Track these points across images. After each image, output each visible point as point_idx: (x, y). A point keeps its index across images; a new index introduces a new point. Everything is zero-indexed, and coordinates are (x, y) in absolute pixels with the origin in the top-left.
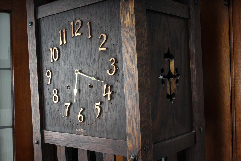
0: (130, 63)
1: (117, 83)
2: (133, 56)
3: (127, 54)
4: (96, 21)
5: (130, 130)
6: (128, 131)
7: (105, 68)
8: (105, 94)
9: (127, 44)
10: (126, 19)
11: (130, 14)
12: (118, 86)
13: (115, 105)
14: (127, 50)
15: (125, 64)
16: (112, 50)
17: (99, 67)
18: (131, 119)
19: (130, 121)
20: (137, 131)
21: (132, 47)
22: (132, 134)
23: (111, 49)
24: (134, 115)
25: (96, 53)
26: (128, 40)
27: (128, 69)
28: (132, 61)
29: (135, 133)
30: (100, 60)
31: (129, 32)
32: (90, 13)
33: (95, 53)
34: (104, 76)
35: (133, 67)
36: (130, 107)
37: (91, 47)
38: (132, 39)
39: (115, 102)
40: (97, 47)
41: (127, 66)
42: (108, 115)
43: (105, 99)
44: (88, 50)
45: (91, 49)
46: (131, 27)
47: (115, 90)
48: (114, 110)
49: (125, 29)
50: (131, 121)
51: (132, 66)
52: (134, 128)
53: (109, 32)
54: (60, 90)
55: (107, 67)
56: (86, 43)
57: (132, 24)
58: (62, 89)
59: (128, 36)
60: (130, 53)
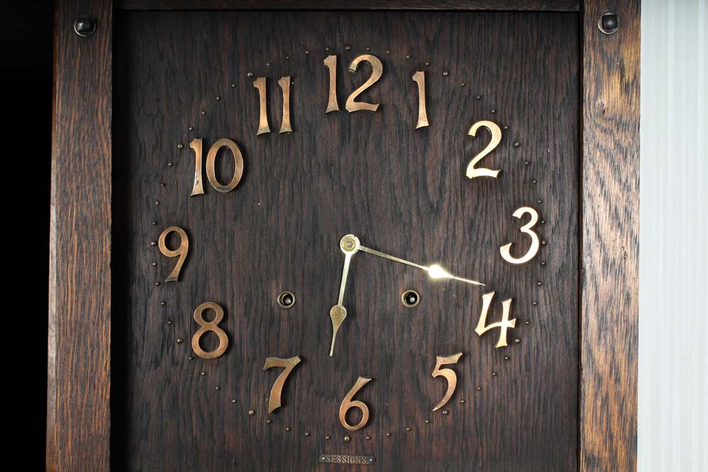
0: (612, 228)
1: (537, 292)
2: (626, 210)
3: (600, 201)
4: (454, 71)
5: (597, 443)
6: (589, 448)
7: (487, 238)
8: (486, 326)
9: (604, 168)
10: (605, 91)
11: (622, 76)
12: (542, 301)
13: (523, 363)
14: (602, 188)
15: (592, 230)
16: (522, 179)
17: (459, 232)
18: (602, 407)
19: (599, 415)
20: (624, 443)
21: (624, 180)
22: (606, 455)
23: (518, 177)
24: (617, 394)
25: (447, 183)
26: (608, 155)
27: (603, 247)
28: (619, 224)
29: (616, 450)
30: (463, 208)
31: (615, 131)
32: (427, 39)
33: (443, 183)
34: (477, 265)
35: (624, 245)
36: (604, 368)
37: (420, 158)
38: (626, 156)
39: (523, 354)
40: (452, 163)
41: (599, 236)
42: (491, 397)
43: (481, 344)
44: (408, 170)
45: (420, 167)
46: (624, 119)
47: (526, 313)
48: (519, 382)
49: (598, 121)
50: (602, 416)
51: (618, 241)
52: (611, 437)
53: (511, 118)
54: (237, 310)
55: (493, 236)
56: (401, 141)
57: (631, 108)
58: (247, 306)
59: (611, 145)
60: (613, 199)
